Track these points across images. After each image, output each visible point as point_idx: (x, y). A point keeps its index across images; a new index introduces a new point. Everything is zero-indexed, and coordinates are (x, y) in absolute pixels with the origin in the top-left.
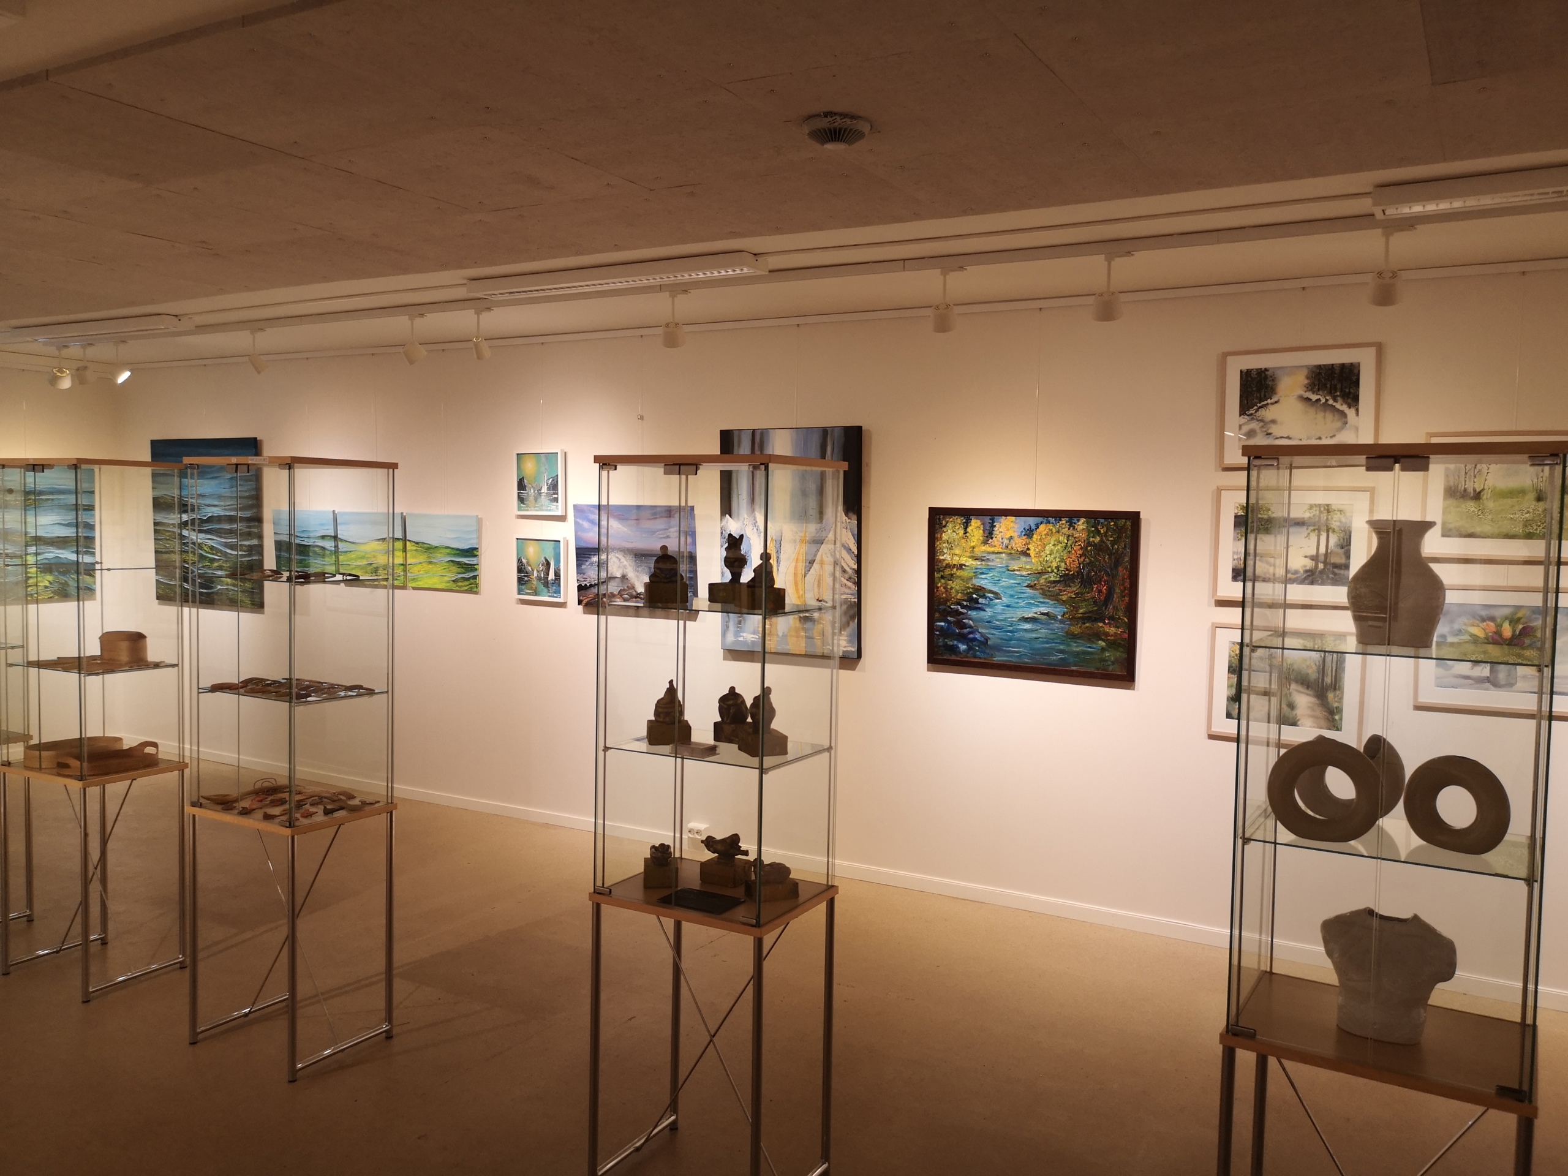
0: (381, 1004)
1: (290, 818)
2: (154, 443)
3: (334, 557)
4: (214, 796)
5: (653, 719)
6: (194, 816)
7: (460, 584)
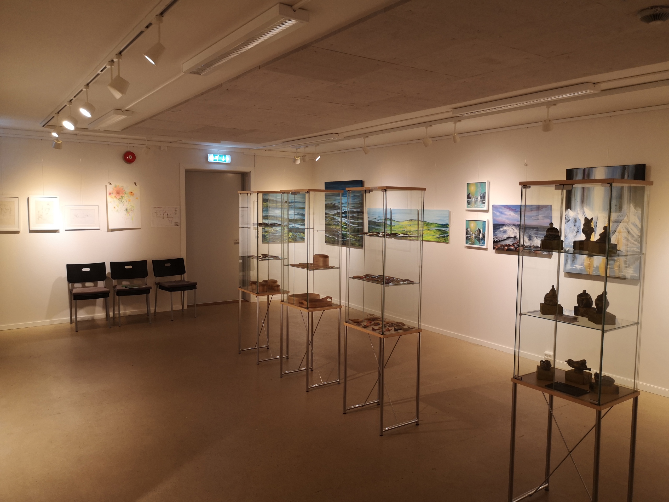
0: (414, 411)
1: (383, 330)
2: (326, 183)
3: (390, 227)
4: (354, 319)
5: (544, 302)
6: (346, 326)
7: (441, 239)
